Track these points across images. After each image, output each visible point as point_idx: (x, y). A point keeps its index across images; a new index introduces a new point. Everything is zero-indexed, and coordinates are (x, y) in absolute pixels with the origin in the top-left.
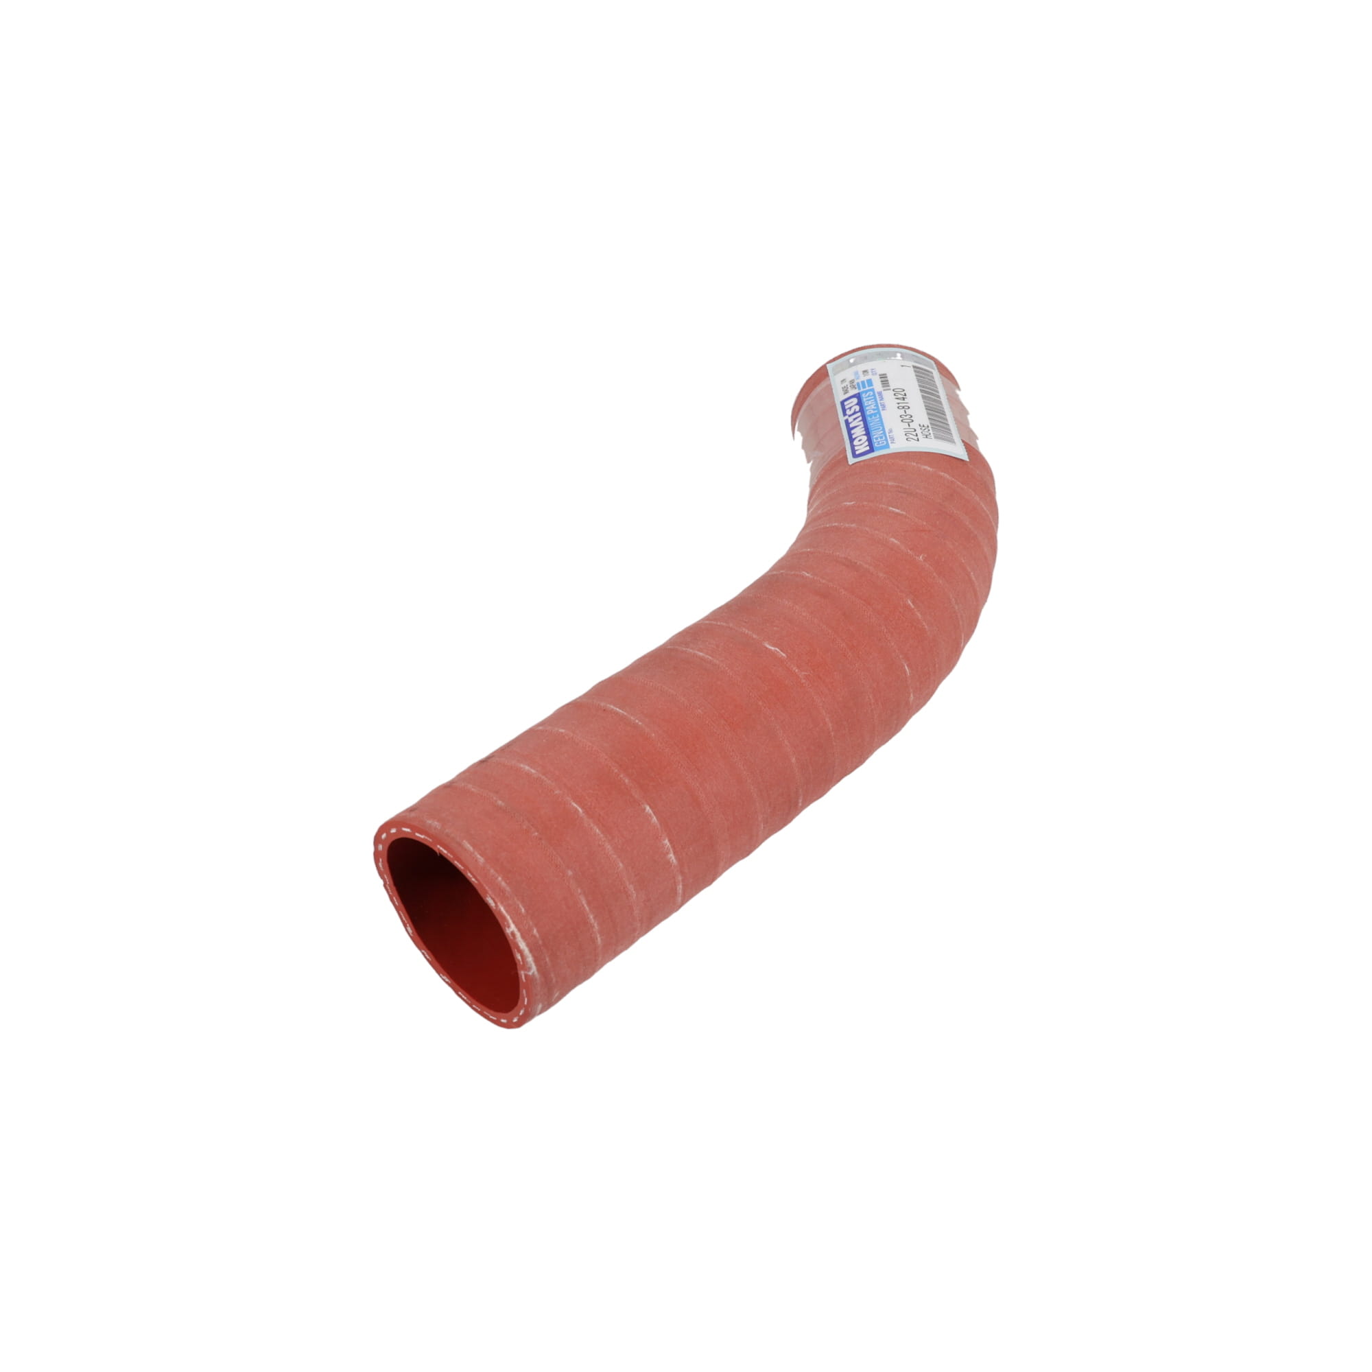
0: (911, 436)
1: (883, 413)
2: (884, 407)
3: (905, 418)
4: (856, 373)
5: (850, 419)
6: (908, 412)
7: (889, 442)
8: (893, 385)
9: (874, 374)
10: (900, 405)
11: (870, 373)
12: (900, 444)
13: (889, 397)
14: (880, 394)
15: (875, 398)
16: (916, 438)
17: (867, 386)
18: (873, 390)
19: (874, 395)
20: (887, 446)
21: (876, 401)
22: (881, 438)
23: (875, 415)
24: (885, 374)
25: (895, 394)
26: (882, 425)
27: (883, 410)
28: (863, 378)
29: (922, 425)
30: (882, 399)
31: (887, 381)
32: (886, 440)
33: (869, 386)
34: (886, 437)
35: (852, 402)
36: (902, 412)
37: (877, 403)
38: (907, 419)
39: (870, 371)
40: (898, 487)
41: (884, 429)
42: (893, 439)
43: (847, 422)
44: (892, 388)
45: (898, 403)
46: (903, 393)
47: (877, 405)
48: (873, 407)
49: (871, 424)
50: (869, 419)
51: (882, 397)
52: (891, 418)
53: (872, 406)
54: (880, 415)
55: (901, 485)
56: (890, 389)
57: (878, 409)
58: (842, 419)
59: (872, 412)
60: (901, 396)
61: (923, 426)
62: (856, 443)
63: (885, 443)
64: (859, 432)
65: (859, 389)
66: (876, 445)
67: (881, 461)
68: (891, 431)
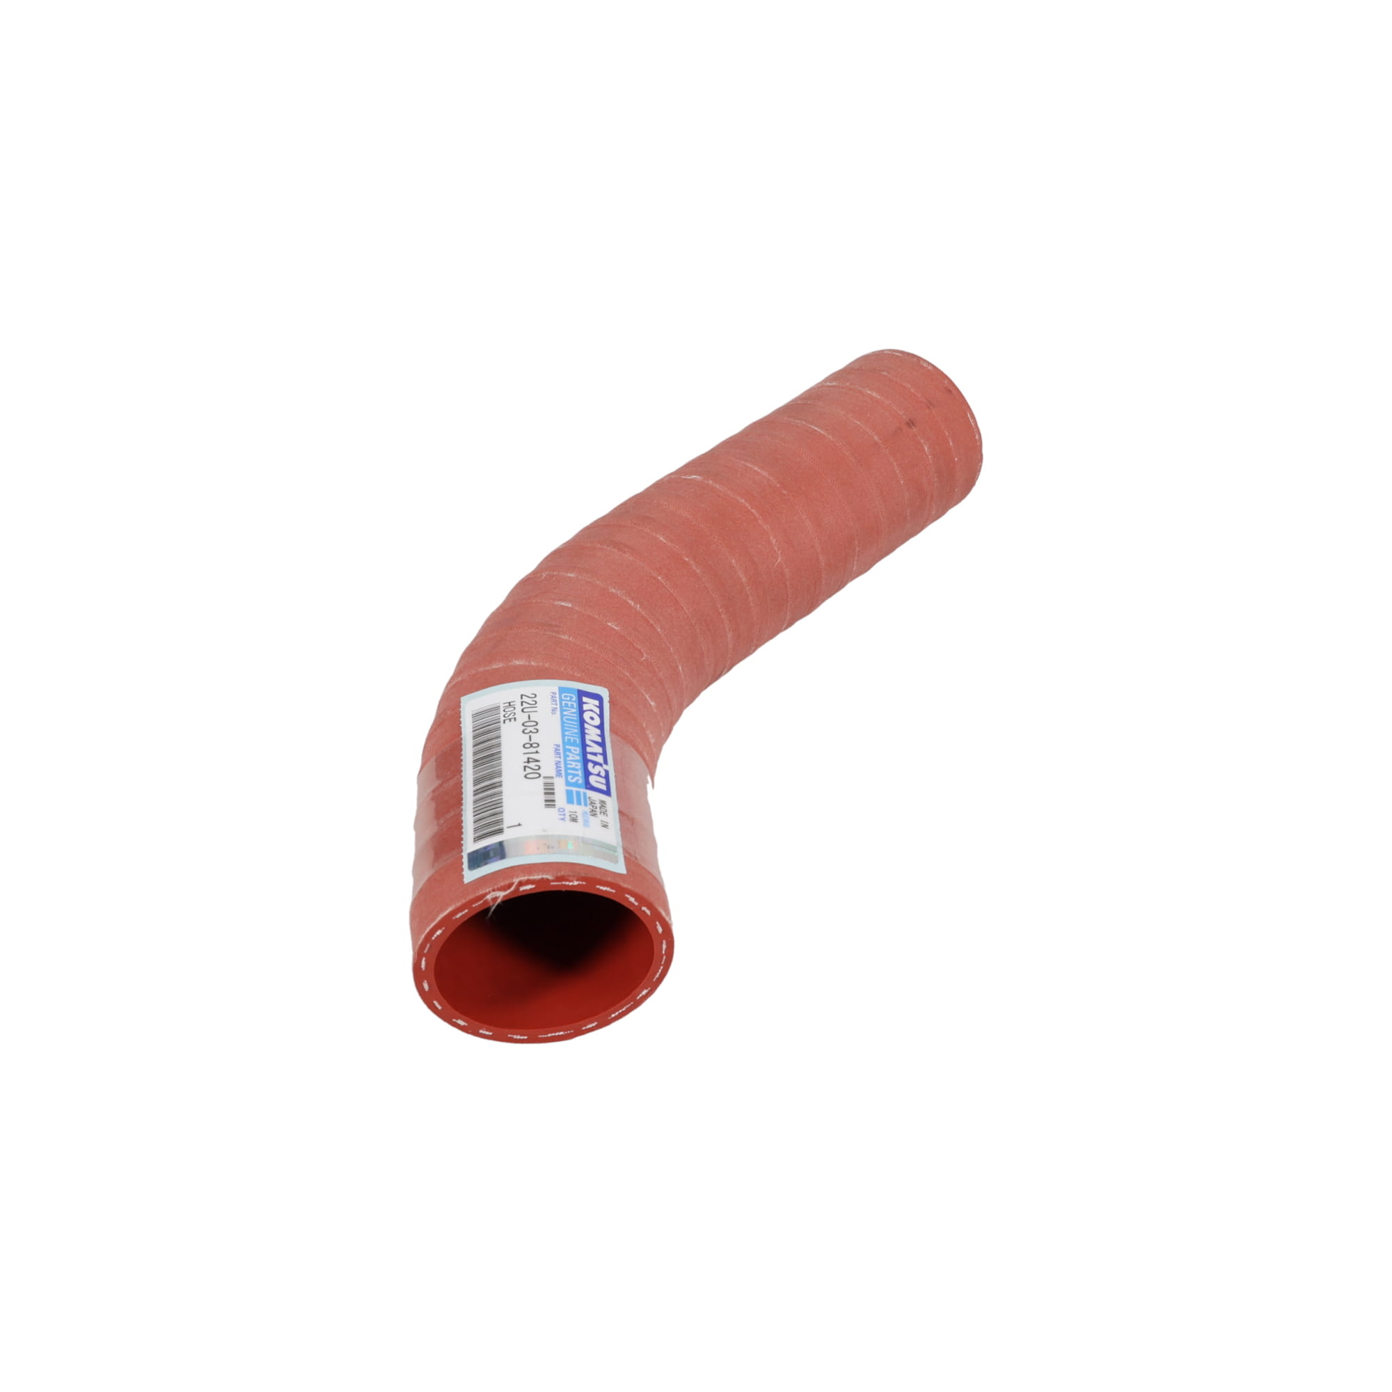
0: (529, 700)
1: (560, 742)
2: (556, 750)
3: (532, 729)
4: (586, 823)
5: (600, 759)
6: (525, 739)
7: (557, 696)
8: (539, 785)
9: (562, 810)
10: (534, 750)
11: (567, 814)
12: (545, 691)
13: (548, 768)
14: (559, 774)
15: (566, 769)
16: (525, 699)
17: (574, 793)
18: (568, 784)
19: (567, 775)
20: (562, 690)
21: (566, 764)
22: (566, 705)
23: (569, 743)
24: (547, 806)
25: (539, 768)
26: (563, 723)
27: (558, 746)
28: (580, 810)
29: (513, 720)
30: (557, 763)
31: (546, 793)
32: (561, 700)
33: (572, 791)
34: (561, 704)
35: (596, 781)
36: (535, 738)
37: (565, 761)
38: (531, 727)
39: (568, 818)
40: (558, 632)
41: (562, 716)
42: (553, 698)
43: (606, 762)
44: (541, 781)
45: (537, 752)
46: (528, 770)
47: (566, 756)
48: (571, 755)
49: (576, 731)
50: (578, 741)
51: (557, 767)
52: (551, 732)
53: (571, 758)
54: (563, 736)
55: (554, 634)
56: (544, 777)
57: (565, 750)
58: (610, 767)
59: (572, 748)
60: (531, 767)
61: (510, 720)
62: (597, 721)
63: (563, 695)
64: (592, 734)
65: (585, 794)
66: (575, 698)
67: (571, 672)
68: (554, 710)
